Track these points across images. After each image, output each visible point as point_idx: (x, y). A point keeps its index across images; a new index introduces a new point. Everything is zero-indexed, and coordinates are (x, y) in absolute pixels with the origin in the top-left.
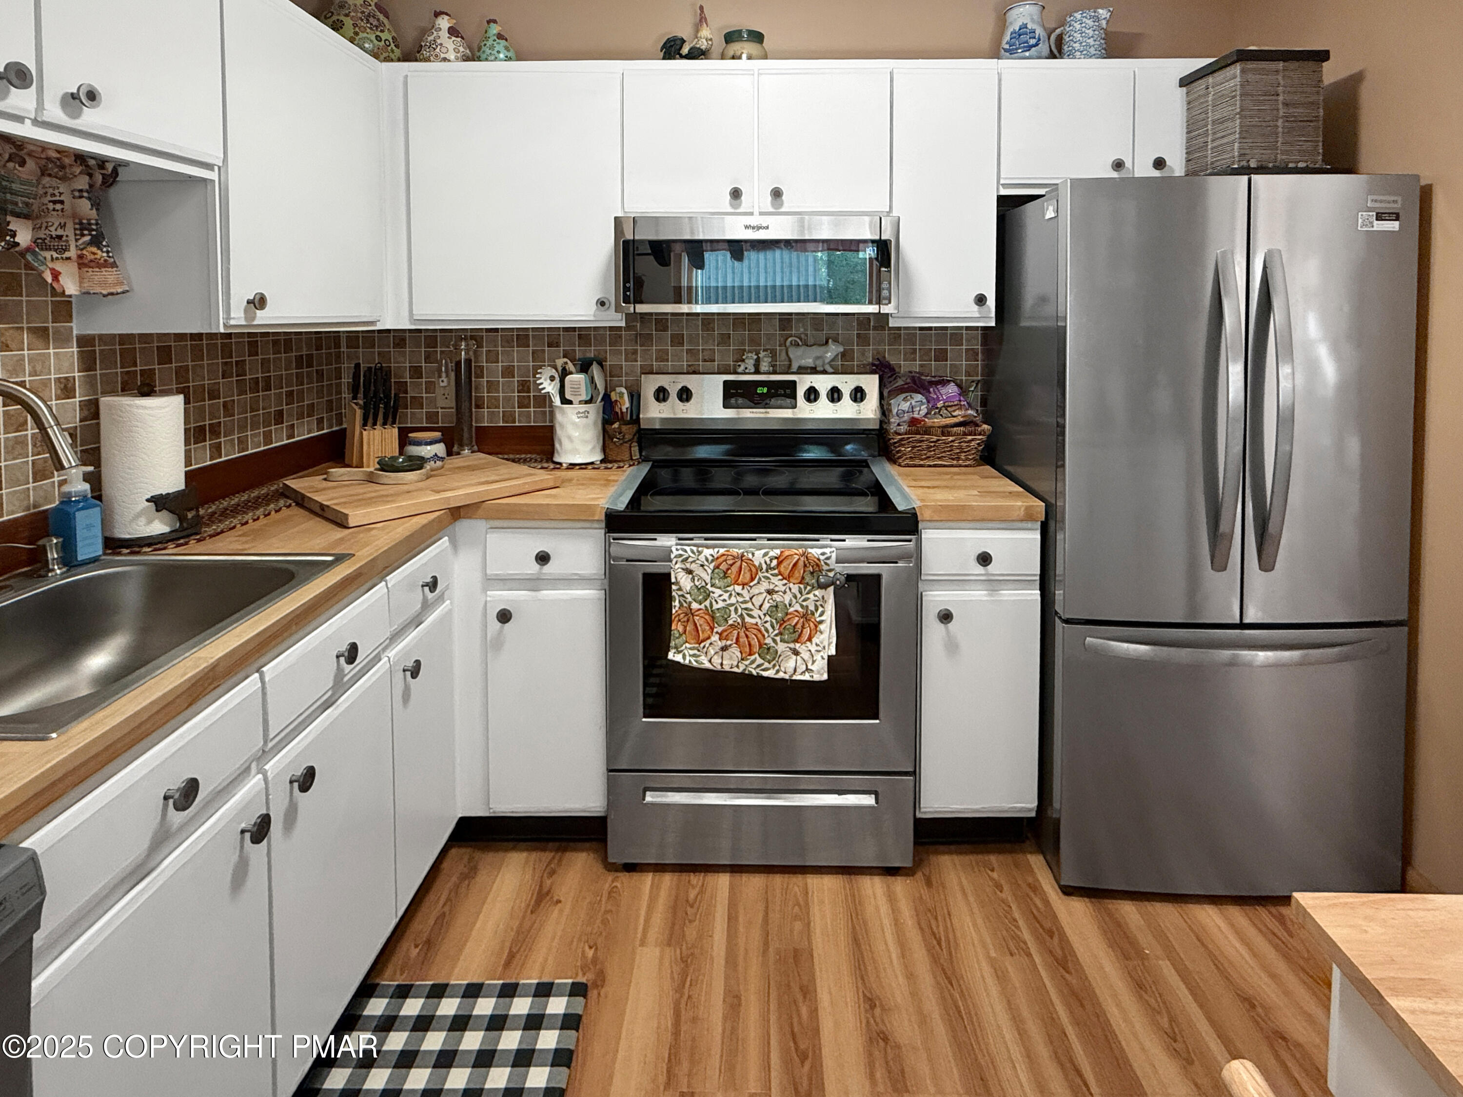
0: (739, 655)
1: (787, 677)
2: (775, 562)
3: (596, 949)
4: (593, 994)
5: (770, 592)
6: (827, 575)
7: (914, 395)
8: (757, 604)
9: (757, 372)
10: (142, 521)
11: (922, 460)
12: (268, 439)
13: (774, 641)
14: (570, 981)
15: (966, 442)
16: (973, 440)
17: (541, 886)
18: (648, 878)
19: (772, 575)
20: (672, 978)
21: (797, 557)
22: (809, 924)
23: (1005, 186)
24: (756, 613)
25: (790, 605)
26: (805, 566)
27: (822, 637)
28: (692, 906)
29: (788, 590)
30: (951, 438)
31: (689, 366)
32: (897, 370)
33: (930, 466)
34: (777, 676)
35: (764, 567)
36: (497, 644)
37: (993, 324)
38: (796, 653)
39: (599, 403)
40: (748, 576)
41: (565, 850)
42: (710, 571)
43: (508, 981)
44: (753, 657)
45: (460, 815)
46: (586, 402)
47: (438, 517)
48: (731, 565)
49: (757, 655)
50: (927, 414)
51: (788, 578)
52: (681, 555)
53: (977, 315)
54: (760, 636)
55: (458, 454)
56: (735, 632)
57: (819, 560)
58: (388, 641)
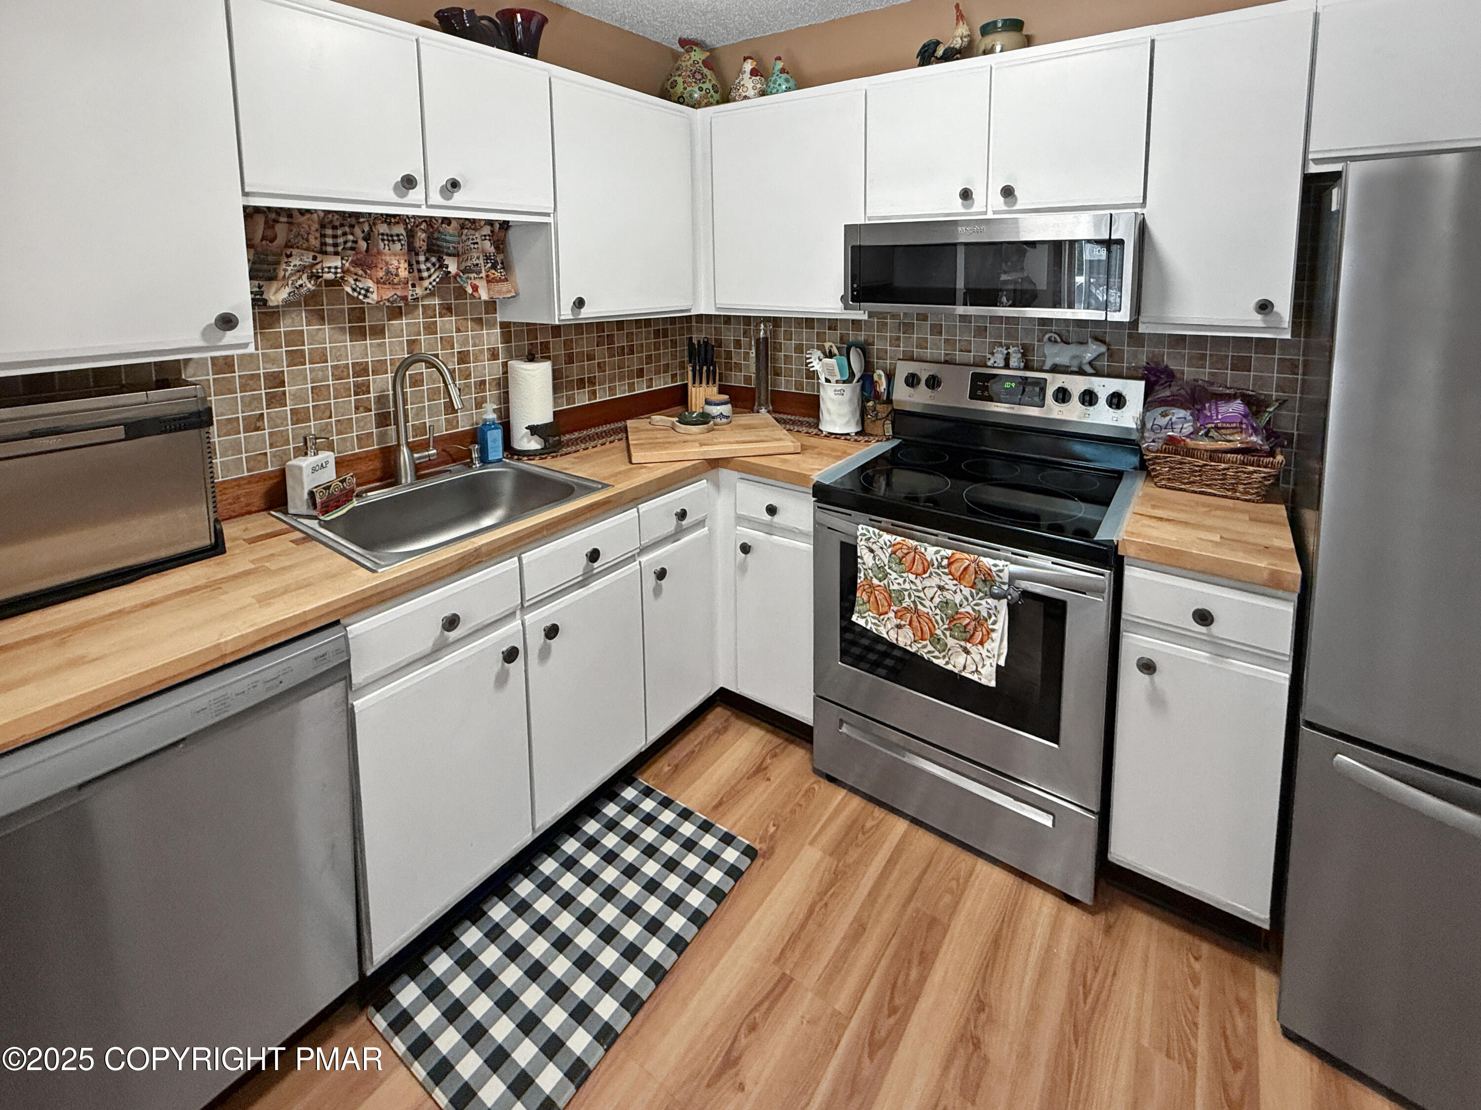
0: (912, 636)
1: (956, 671)
2: (945, 562)
3: (777, 829)
4: (759, 861)
5: (941, 588)
6: (999, 587)
7: (1175, 410)
8: (930, 596)
9: (1007, 366)
10: (525, 440)
11: (1185, 484)
12: (631, 387)
13: (944, 634)
14: (747, 842)
15: (1245, 473)
16: (1255, 472)
17: (763, 761)
18: (841, 793)
19: (943, 573)
20: (821, 881)
21: (967, 562)
22: (958, 903)
23: (1317, 161)
24: (927, 603)
25: (961, 606)
26: (976, 573)
27: (993, 645)
28: (864, 834)
29: (958, 591)
30: (1223, 466)
31: (947, 354)
32: (1178, 375)
33: (1195, 492)
34: (946, 667)
35: (936, 563)
36: (742, 568)
37: (1288, 336)
38: (967, 652)
39: (855, 384)
40: (920, 570)
41: (792, 742)
42: (888, 555)
43: (709, 820)
44: (924, 643)
45: (721, 686)
46: (844, 382)
47: (694, 465)
48: (907, 554)
49: (928, 642)
50: (1192, 433)
51: (960, 579)
52: (865, 535)
53: (1262, 325)
54: (930, 625)
55: (758, 412)
56: (909, 615)
57: (990, 570)
58: (638, 550)
